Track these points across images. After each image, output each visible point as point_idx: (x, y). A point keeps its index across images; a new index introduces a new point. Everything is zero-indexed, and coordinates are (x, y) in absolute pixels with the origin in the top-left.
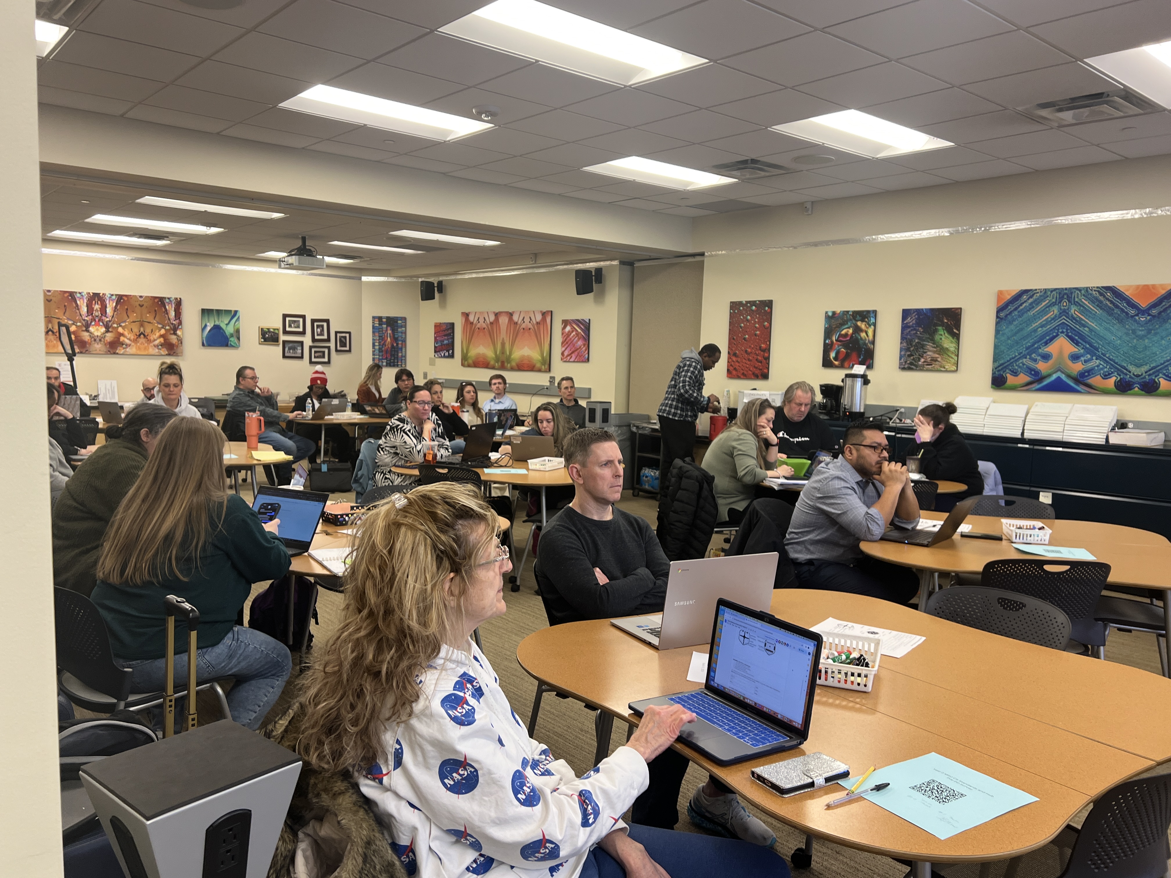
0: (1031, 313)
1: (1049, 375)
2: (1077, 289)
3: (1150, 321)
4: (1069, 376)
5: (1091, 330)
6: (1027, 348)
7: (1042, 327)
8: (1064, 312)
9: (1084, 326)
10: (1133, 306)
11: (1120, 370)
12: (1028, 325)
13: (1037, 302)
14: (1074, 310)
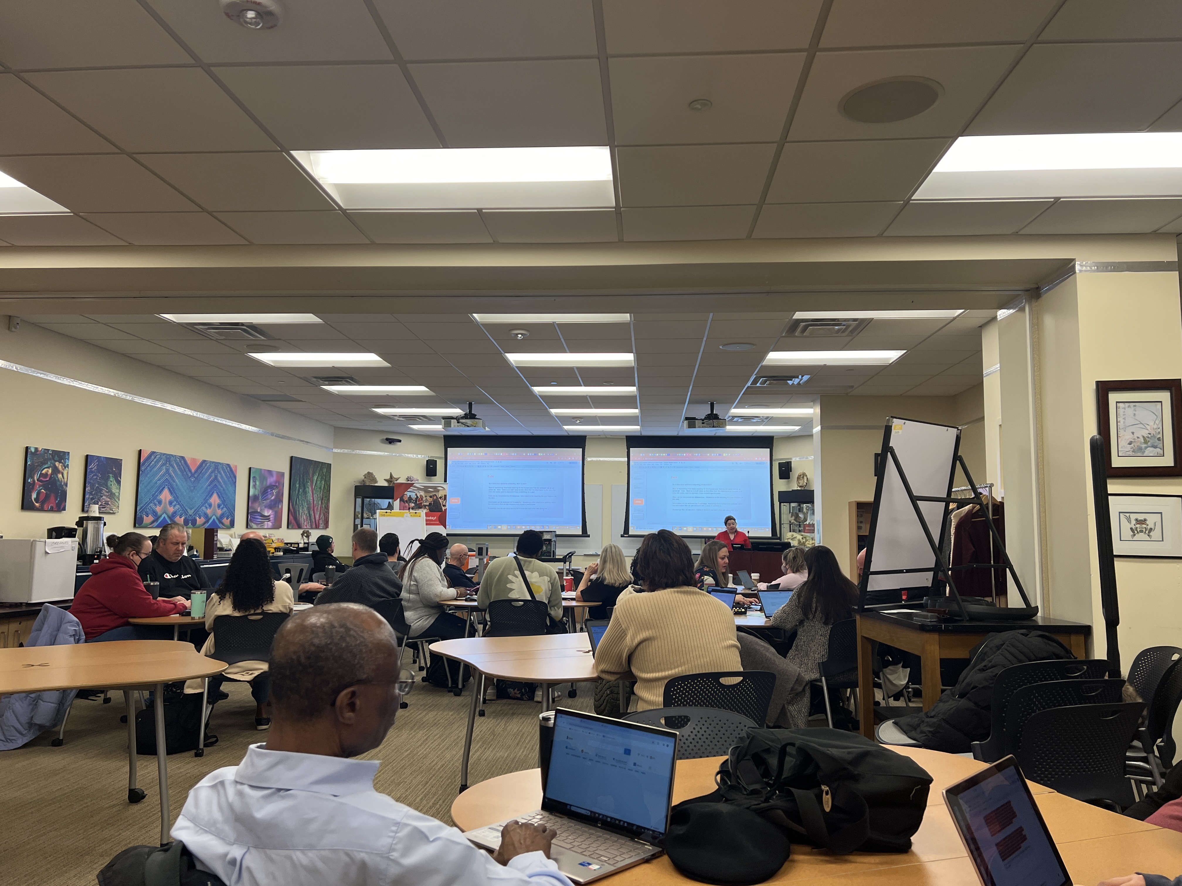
0: (155, 469)
1: (161, 516)
2: (172, 455)
3: (194, 481)
4: (168, 516)
5: (177, 485)
6: (153, 495)
7: (159, 480)
8: (167, 471)
9: (174, 481)
10: (190, 471)
11: (185, 512)
12: (154, 479)
13: (157, 462)
14: (171, 469)
